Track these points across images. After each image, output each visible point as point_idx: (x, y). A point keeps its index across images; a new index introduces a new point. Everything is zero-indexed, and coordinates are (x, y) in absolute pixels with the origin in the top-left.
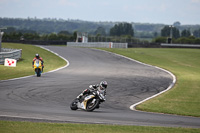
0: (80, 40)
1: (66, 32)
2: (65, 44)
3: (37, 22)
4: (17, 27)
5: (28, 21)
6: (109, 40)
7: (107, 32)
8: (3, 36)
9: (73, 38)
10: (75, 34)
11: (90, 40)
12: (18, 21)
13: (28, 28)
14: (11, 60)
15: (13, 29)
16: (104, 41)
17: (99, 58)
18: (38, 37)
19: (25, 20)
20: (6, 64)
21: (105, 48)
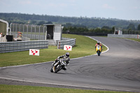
0: (117, 33)
1: (107, 27)
2: (106, 35)
3: (87, 20)
4: (73, 23)
5: (81, 19)
6: (137, 33)
7: (136, 27)
8: (63, 29)
9: (112, 31)
10: (113, 29)
11: (124, 33)
12: (74, 19)
13: (81, 24)
14: (68, 46)
15: (70, 24)
16: (134, 34)
17: (130, 46)
18: (88, 30)
19: (79, 19)
20: (65, 49)
21: (134, 39)
